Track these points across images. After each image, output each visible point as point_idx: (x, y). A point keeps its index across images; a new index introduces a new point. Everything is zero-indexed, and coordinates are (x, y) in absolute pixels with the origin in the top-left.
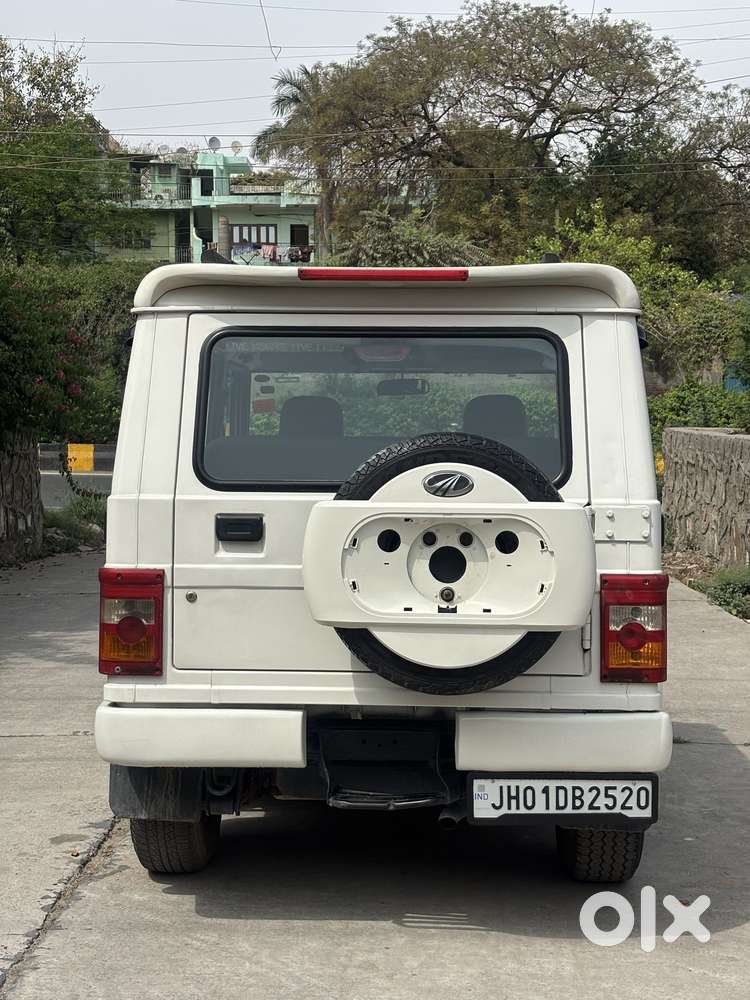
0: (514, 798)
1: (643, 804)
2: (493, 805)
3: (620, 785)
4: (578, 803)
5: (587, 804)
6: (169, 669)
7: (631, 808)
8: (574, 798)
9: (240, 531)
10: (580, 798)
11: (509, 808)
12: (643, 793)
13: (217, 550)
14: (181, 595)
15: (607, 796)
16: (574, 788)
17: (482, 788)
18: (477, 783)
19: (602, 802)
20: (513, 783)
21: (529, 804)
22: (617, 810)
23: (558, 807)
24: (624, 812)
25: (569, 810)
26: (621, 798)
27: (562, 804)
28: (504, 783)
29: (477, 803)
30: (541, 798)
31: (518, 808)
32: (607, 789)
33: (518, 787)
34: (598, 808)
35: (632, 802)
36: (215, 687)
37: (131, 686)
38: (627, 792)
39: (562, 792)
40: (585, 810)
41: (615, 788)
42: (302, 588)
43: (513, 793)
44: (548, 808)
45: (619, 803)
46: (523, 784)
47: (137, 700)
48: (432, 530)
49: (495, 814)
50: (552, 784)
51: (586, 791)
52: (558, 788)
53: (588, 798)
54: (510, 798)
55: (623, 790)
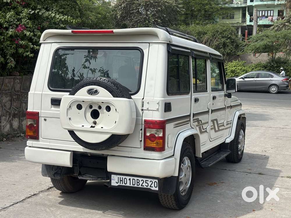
0: (121, 181)
1: (156, 186)
2: (116, 182)
3: (150, 180)
4: (138, 184)
5: (141, 184)
6: (40, 138)
7: (152, 187)
8: (137, 182)
9: (56, 102)
10: (139, 182)
11: (120, 183)
12: (156, 183)
13: (51, 107)
14: (43, 119)
15: (146, 183)
16: (137, 180)
17: (114, 177)
18: (112, 176)
19: (144, 184)
20: (121, 177)
21: (125, 183)
22: (149, 187)
23: (133, 185)
24: (151, 188)
25: (136, 186)
26: (150, 184)
27: (134, 184)
28: (119, 176)
29: (112, 181)
30: (128, 181)
31: (122, 184)
32: (146, 181)
33: (122, 178)
34: (144, 186)
35: (153, 185)
36: (50, 144)
37: (32, 142)
38: (151, 182)
39: (134, 180)
40: (140, 186)
41: (148, 181)
42: (59, 118)
43: (121, 180)
44: (130, 184)
45: (149, 185)
46: (124, 177)
47: (33, 146)
48: (91, 104)
49: (117, 185)
50: (132, 178)
51: (140, 180)
52: (133, 179)
53: (141, 183)
54: (120, 181)
55: (150, 182)
